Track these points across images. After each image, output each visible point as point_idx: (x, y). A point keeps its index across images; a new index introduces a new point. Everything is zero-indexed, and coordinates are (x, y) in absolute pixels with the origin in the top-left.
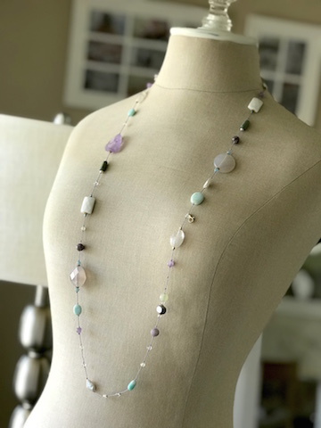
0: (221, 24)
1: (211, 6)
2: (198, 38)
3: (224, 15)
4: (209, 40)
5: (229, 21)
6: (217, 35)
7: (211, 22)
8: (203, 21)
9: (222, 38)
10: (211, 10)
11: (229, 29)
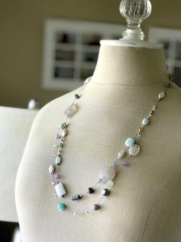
0: (136, 36)
1: (129, 23)
2: (120, 47)
3: (138, 29)
4: (128, 47)
5: (142, 33)
6: (134, 44)
7: (129, 35)
8: (123, 34)
9: (138, 45)
10: (128, 26)
11: (142, 39)
